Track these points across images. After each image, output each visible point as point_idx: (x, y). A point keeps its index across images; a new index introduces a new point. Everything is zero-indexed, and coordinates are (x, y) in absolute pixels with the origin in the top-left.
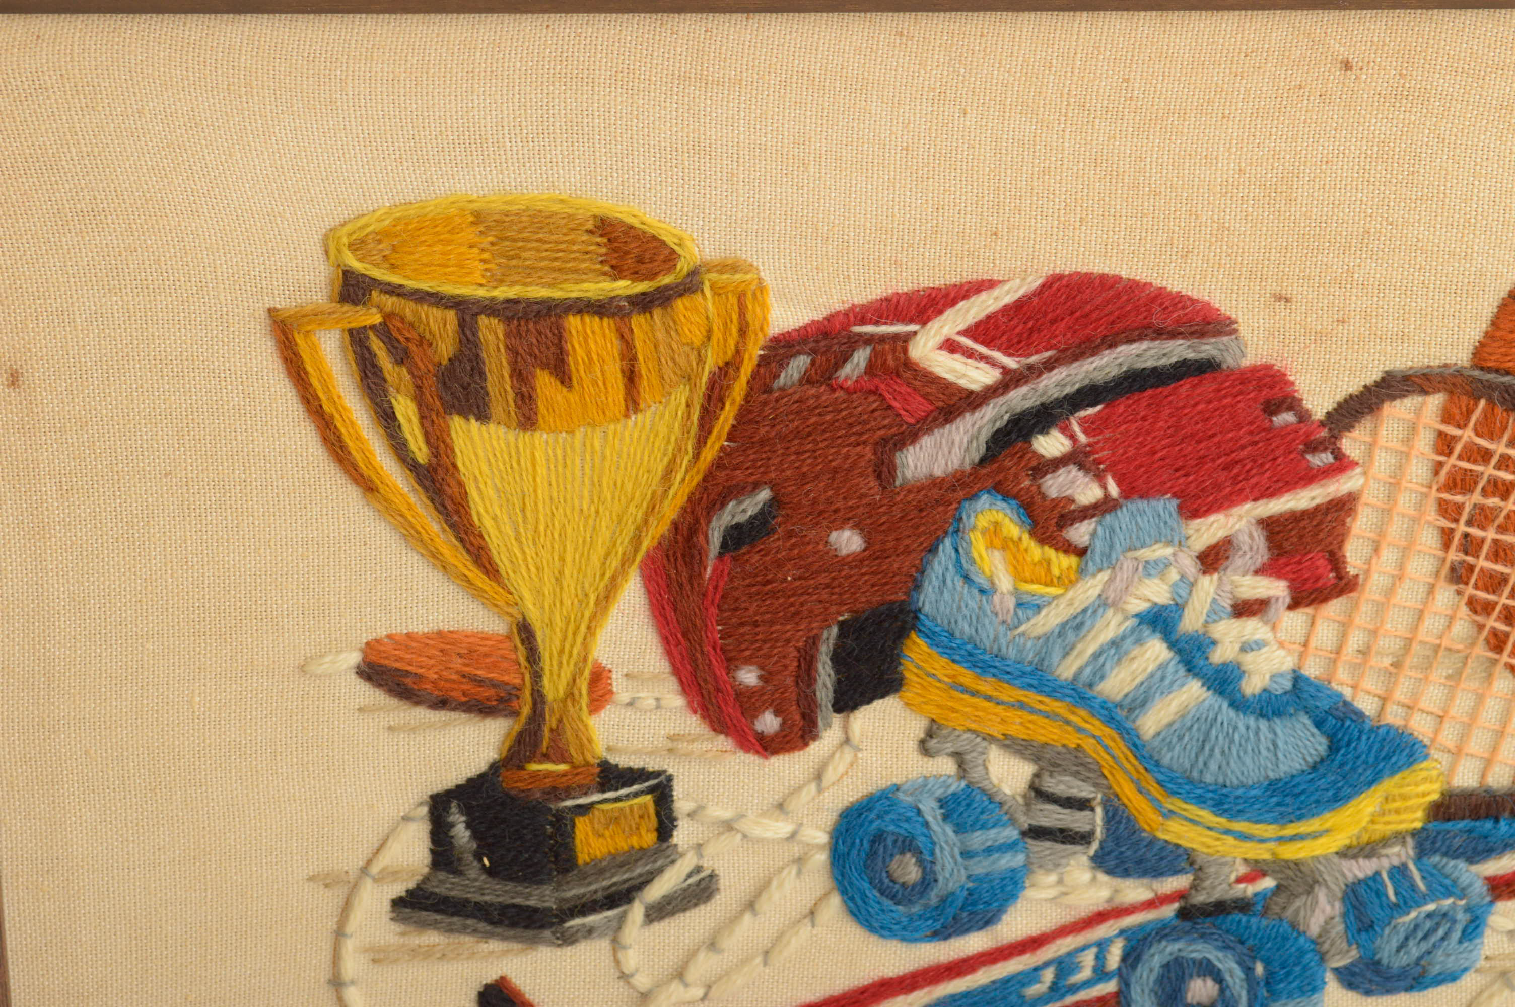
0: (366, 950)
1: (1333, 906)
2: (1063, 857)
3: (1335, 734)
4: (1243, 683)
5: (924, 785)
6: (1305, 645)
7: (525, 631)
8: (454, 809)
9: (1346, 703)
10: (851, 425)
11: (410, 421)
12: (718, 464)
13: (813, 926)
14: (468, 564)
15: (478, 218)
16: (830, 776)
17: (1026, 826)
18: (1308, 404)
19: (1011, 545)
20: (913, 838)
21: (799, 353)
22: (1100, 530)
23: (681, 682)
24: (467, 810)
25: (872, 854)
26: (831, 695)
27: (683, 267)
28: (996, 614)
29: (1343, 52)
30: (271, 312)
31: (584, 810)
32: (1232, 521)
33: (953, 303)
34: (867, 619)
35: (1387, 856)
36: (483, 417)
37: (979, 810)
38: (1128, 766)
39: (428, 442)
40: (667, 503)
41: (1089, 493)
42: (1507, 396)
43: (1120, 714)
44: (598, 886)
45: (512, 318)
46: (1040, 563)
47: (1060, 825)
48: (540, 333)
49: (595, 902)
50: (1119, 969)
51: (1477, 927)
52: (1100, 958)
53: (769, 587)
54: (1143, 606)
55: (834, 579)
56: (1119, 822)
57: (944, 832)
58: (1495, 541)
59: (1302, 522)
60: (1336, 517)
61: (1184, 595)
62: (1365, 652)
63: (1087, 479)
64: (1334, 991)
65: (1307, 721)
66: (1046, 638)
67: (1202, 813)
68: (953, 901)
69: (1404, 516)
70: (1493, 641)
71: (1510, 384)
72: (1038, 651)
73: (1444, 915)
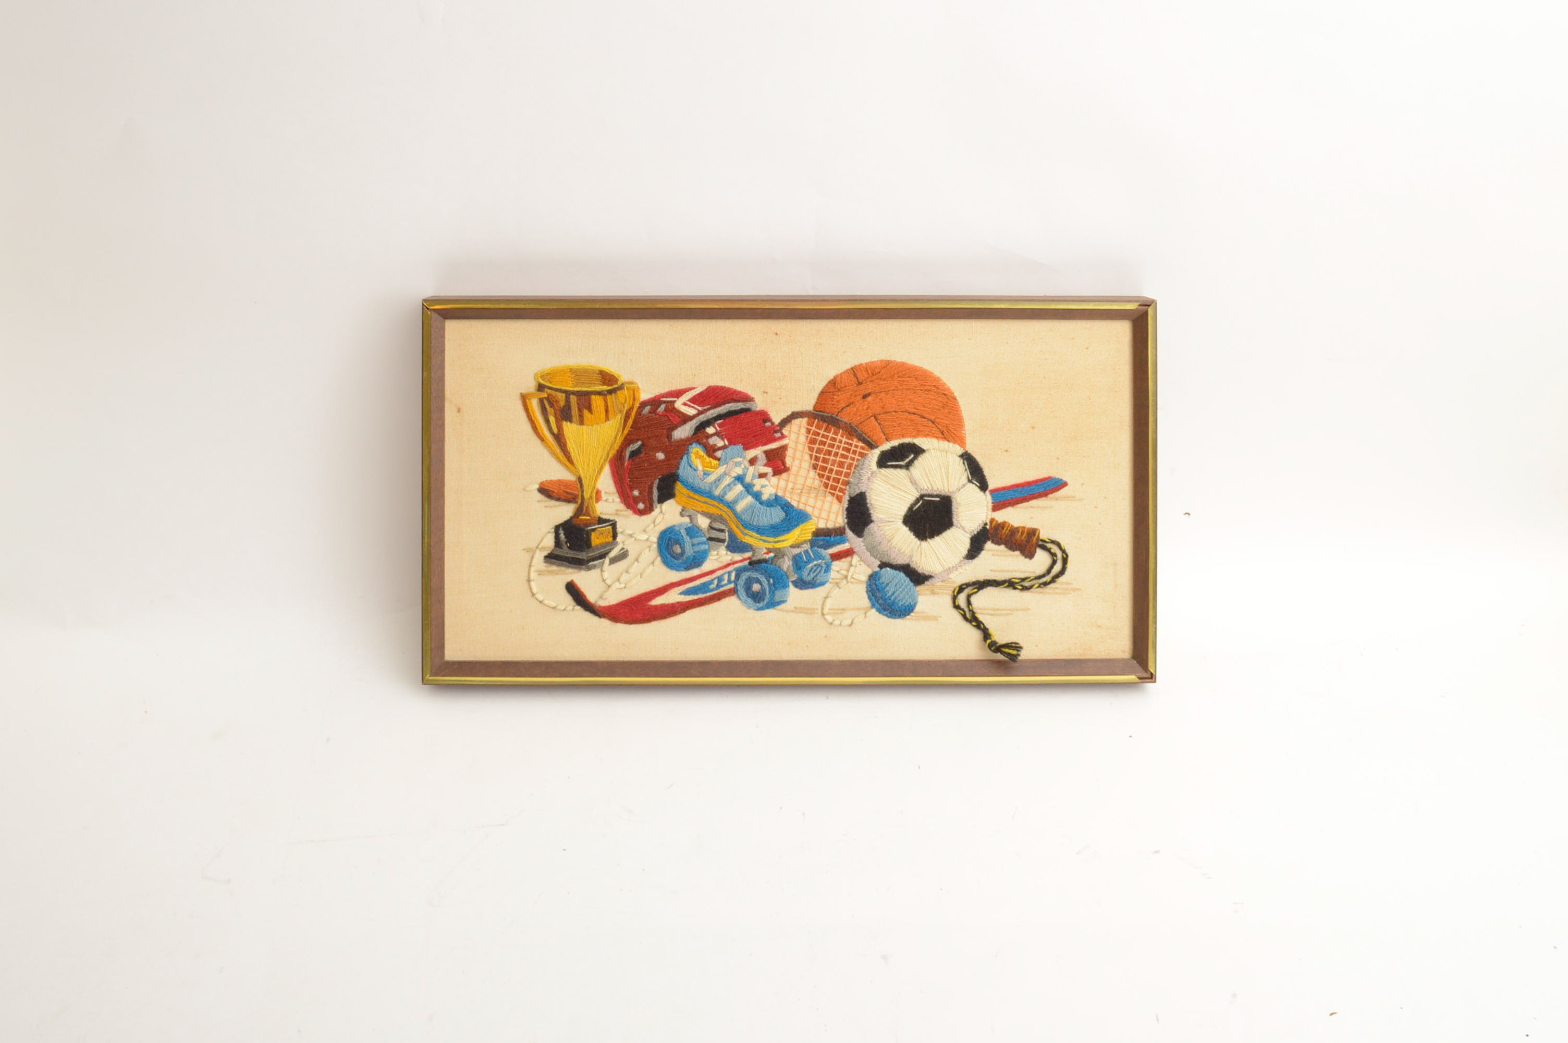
0: (536, 571)
1: (790, 562)
2: (718, 546)
3: (786, 511)
4: (762, 496)
5: (680, 525)
6: (778, 486)
7: (580, 479)
8: (561, 529)
9: (789, 503)
10: (660, 424)
11: (553, 422)
12: (628, 434)
13: (653, 566)
14: (566, 460)
15: (571, 370)
16: (657, 522)
17: (708, 537)
18: (774, 420)
19: (701, 457)
20: (679, 540)
21: (648, 405)
22: (723, 453)
23: (619, 494)
24: (564, 530)
25: (668, 544)
26: (657, 498)
27: (620, 383)
28: (698, 477)
29: (776, 331)
30: (521, 394)
31: (594, 530)
32: (757, 451)
33: (685, 393)
34: (666, 477)
35: (803, 547)
36: (571, 421)
37: (696, 532)
38: (734, 520)
39: (557, 428)
40: (616, 445)
41: (720, 443)
42: (822, 418)
43: (731, 505)
44: (596, 553)
45: (578, 396)
46: (709, 462)
47: (717, 537)
48: (585, 399)
49: (596, 557)
50: (734, 580)
51: (828, 569)
52: (729, 577)
53: (641, 468)
54: (736, 475)
55: (657, 466)
56: (732, 536)
57: (687, 538)
58: (823, 458)
59: (774, 452)
60: (782, 451)
61: (746, 471)
62: (793, 489)
63: (720, 440)
64: (792, 588)
65: (779, 507)
66: (711, 483)
67: (753, 534)
68: (690, 559)
69: (800, 451)
70: (825, 485)
71: (823, 415)
72: (710, 487)
73: (819, 565)
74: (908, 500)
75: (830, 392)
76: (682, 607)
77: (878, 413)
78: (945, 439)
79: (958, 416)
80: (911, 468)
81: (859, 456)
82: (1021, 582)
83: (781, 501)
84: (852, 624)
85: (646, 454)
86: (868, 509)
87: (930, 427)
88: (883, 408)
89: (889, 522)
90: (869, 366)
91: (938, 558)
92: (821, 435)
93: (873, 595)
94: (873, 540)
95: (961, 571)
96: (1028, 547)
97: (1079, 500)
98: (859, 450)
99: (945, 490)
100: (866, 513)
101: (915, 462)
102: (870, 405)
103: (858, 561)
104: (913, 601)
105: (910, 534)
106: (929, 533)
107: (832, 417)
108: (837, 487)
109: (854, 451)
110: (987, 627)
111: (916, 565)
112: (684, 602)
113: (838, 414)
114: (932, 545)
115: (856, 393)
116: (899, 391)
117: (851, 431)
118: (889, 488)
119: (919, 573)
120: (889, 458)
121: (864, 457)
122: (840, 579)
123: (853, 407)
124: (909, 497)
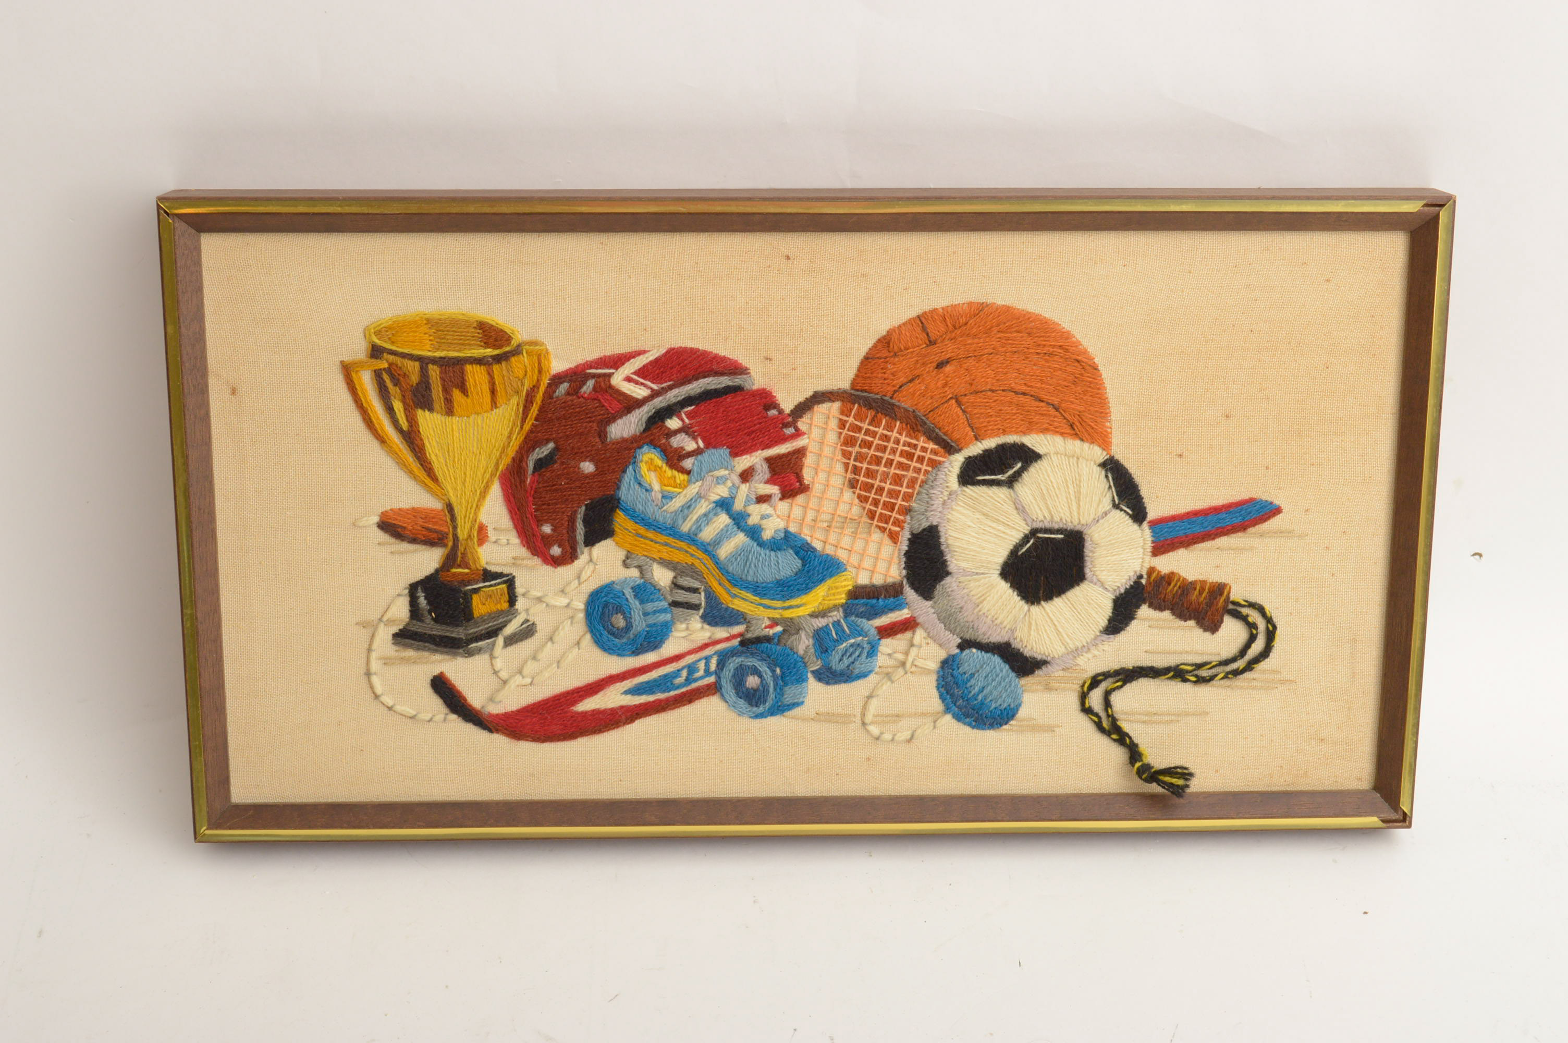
0: (380, 659)
1: (809, 640)
2: (688, 616)
3: (804, 558)
4: (763, 534)
5: (625, 581)
6: (789, 517)
7: (450, 507)
8: (419, 590)
9: (808, 544)
10: (587, 414)
11: (400, 411)
12: (531, 431)
13: (579, 649)
14: (425, 476)
15: (428, 321)
16: (584, 576)
17: (671, 601)
18: (782, 406)
19: (658, 469)
20: (621, 607)
21: (564, 382)
22: (696, 462)
23: (518, 532)
24: (425, 590)
25: (603, 614)
26: (583, 538)
27: (514, 343)
28: (654, 501)
29: (786, 252)
30: (342, 362)
31: (476, 591)
32: (753, 459)
33: (629, 360)
34: (597, 502)
35: (831, 616)
36: (431, 409)
37: (650, 593)
38: (714, 573)
39: (407, 420)
40: (510, 448)
41: (691, 445)
42: (866, 403)
43: (710, 548)
44: (482, 628)
45: (443, 365)
46: (671, 478)
47: (685, 600)
48: (454, 371)
49: (481, 635)
50: (715, 670)
51: (873, 651)
52: (707, 665)
53: (554, 487)
54: (717, 498)
55: (582, 484)
56: (712, 599)
57: (635, 603)
58: (867, 468)
59: (784, 460)
60: (797, 458)
61: (734, 493)
62: (814, 520)
63: (689, 439)
64: (812, 682)
65: (791, 551)
66: (676, 512)
67: (748, 595)
68: (640, 636)
69: (827, 457)
70: (870, 514)
71: (868, 397)
72: (673, 519)
73: (859, 645)
74: (1011, 538)
75: (880, 358)
76: (628, 714)
77: (962, 393)
78: (1076, 436)
79: (1100, 398)
80: (1018, 486)
81: (928, 465)
82: (1194, 670)
83: (796, 541)
84: (912, 736)
85: (563, 463)
86: (942, 553)
87: (1050, 416)
88: (971, 384)
89: (977, 574)
90: (948, 312)
91: (1059, 633)
92: (863, 432)
93: (947, 693)
94: (950, 604)
95: (1096, 653)
96: (1209, 613)
97: (1299, 536)
98: (928, 455)
99: (1073, 521)
100: (939, 560)
101: (1023, 474)
102: (949, 379)
103: (924, 638)
104: (1014, 701)
105: (1012, 594)
106: (1043, 593)
107: (884, 400)
108: (891, 516)
109: (919, 457)
110: (1136, 741)
111: (1021, 644)
112: (631, 706)
113: (894, 394)
114: (1049, 611)
115: (926, 359)
116: (999, 356)
117: (916, 424)
118: (978, 519)
119: (1026, 657)
120: (979, 469)
121: (936, 467)
122: (894, 667)
123: (919, 384)
124: (1012, 533)
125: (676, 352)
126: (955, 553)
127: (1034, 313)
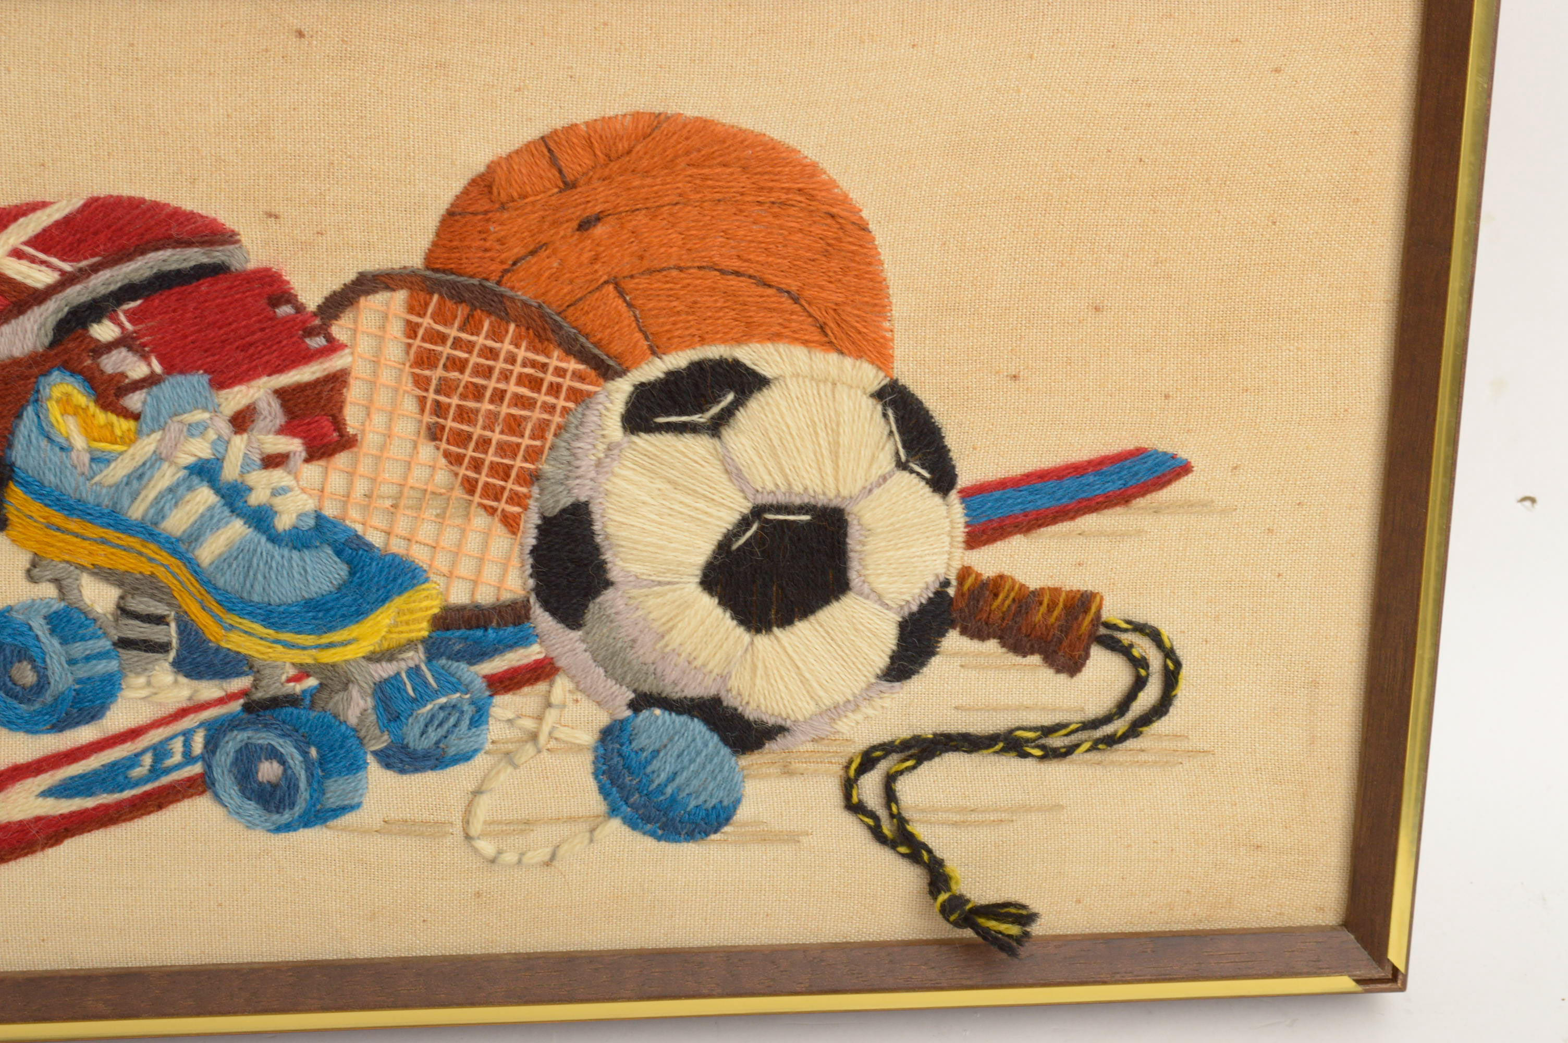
1: (366, 701)
2: (148, 663)
3: (352, 561)
4: (276, 521)
5: (31, 606)
6: (322, 491)
9: (358, 537)
17: (116, 638)
18: (302, 298)
19: (81, 411)
20: (27, 649)
22: (149, 400)
28: (76, 468)
29: (297, 25)
32: (252, 391)
33: (15, 218)
35: (403, 659)
37: (77, 625)
38: (192, 589)
41: (138, 369)
42: (453, 292)
43: (182, 547)
46: (105, 425)
47: (142, 637)
50: (202, 754)
51: (481, 716)
52: (187, 744)
54: (191, 460)
56: (189, 634)
58: (459, 406)
59: (309, 392)
60: (332, 389)
61: (222, 451)
62: (368, 496)
63: (135, 359)
64: (374, 770)
65: (329, 551)
66: (117, 486)
67: (254, 626)
68: (64, 700)
69: (387, 387)
70: (467, 485)
71: (455, 282)
72: (113, 498)
73: (454, 706)
74: (719, 523)
75: (475, 214)
76: (51, 831)
77: (626, 274)
78: (830, 345)
79: (871, 280)
80: (728, 434)
81: (568, 399)
82: (1040, 738)
83: (335, 533)
84: (553, 857)
86: (596, 550)
87: (783, 311)
88: (641, 258)
89: (660, 583)
90: (596, 131)
91: (804, 681)
92: (449, 343)
93: (612, 783)
94: (614, 634)
95: (870, 712)
96: (1066, 643)
97: (1223, 511)
98: (567, 382)
99: (827, 492)
100: (592, 561)
101: (737, 413)
102: (602, 249)
103: (570, 691)
104: (728, 795)
105: (721, 615)
106: (777, 613)
107: (483, 286)
108: (503, 488)
109: (551, 384)
110: (938, 854)
111: (739, 699)
112: (54, 817)
113: (502, 277)
114: (787, 645)
115: (558, 215)
116: (690, 208)
117: (544, 329)
118: (659, 490)
119: (748, 722)
120: (659, 405)
121: (583, 401)
122: (518, 741)
123: (548, 258)
124: (720, 514)
125: (102, 206)
126: (621, 549)
127: (752, 132)
